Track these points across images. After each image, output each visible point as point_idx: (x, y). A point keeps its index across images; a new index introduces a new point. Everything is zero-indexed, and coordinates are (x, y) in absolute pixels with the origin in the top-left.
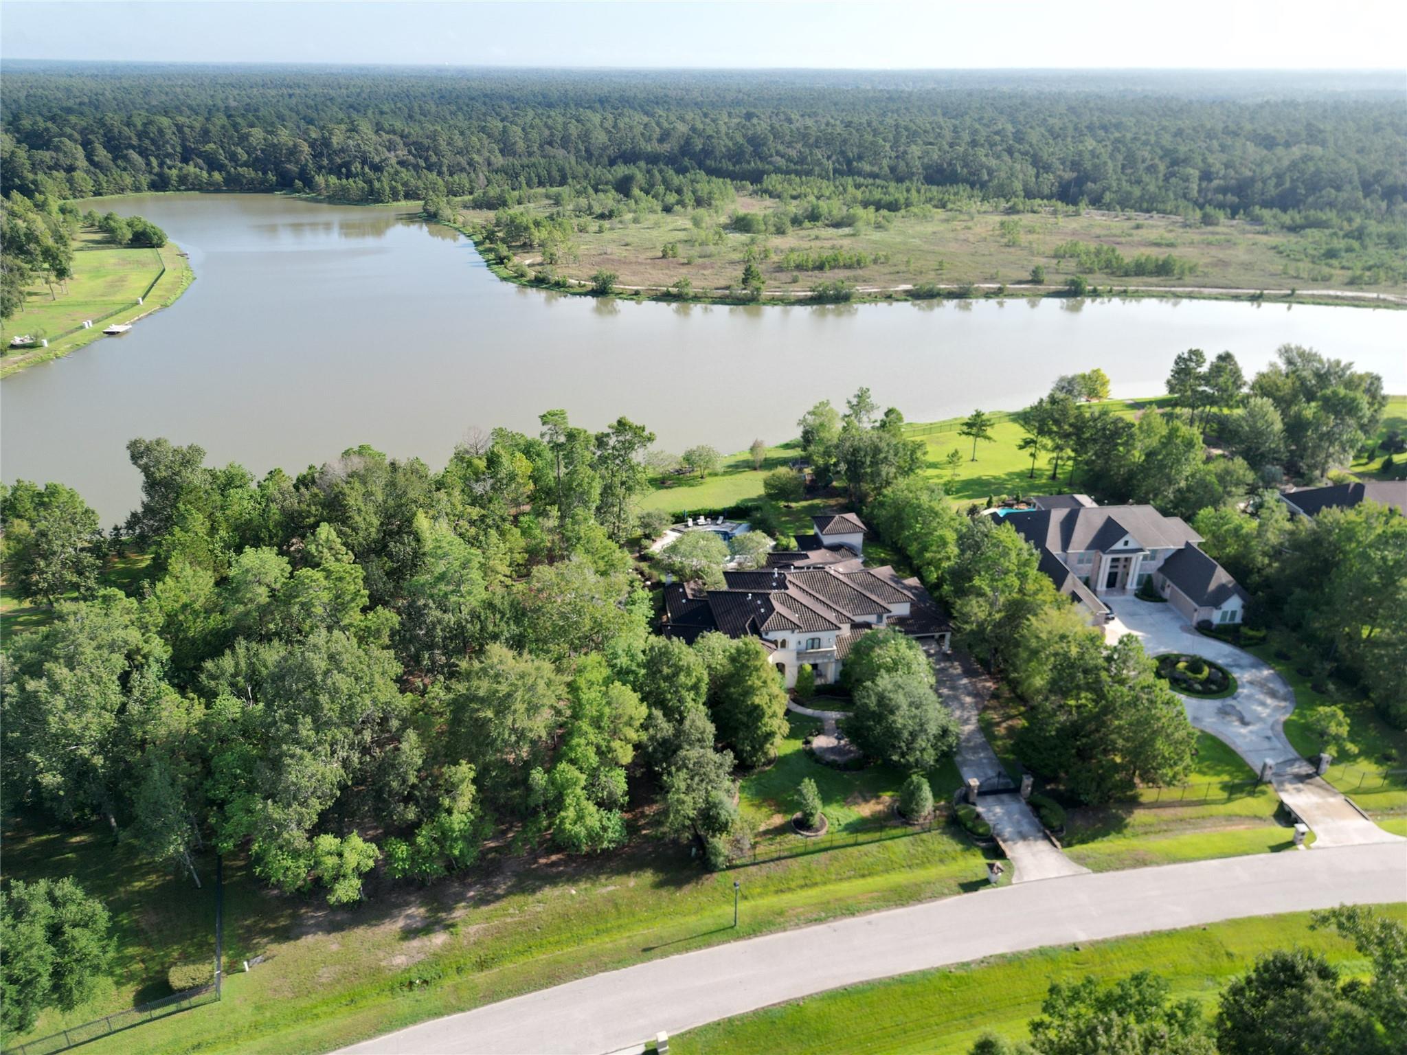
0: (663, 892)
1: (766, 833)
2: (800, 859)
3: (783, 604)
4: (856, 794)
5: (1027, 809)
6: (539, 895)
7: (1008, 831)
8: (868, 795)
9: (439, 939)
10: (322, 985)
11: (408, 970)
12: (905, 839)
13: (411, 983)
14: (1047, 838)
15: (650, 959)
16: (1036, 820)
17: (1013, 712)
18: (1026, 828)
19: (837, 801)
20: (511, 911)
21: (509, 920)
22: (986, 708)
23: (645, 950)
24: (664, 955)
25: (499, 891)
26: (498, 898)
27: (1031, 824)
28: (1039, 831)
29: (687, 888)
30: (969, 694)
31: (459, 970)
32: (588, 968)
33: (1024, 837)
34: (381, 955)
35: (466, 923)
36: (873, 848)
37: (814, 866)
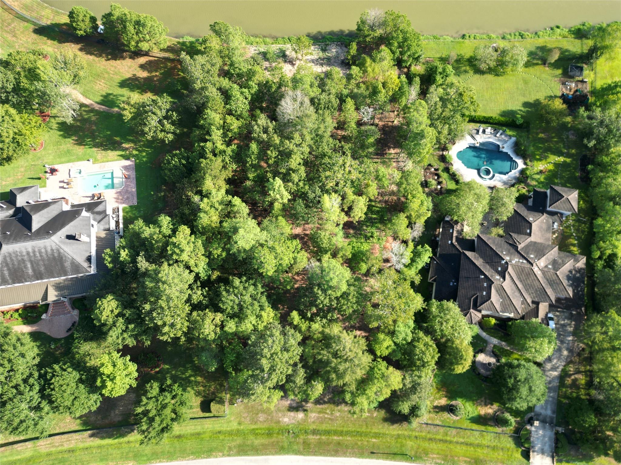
0: (386, 424)
1: (436, 407)
2: (444, 428)
3: (497, 291)
4: (483, 399)
5: (553, 436)
6: (339, 407)
7: (538, 447)
8: (488, 401)
9: (300, 415)
10: (261, 422)
11: (288, 425)
12: (492, 434)
13: (289, 432)
14: (553, 457)
15: (372, 458)
16: (554, 445)
17: (582, 368)
18: (547, 448)
19: (473, 401)
20: (328, 411)
21: (326, 416)
22: (571, 362)
23: (372, 453)
24: (378, 458)
25: (326, 399)
26: (325, 403)
27: (550, 446)
28: (551, 452)
29: (396, 426)
30: (567, 349)
31: (306, 432)
32: (350, 453)
33: (543, 452)
34: (280, 415)
35: (312, 412)
36: (477, 434)
37: (449, 433)
